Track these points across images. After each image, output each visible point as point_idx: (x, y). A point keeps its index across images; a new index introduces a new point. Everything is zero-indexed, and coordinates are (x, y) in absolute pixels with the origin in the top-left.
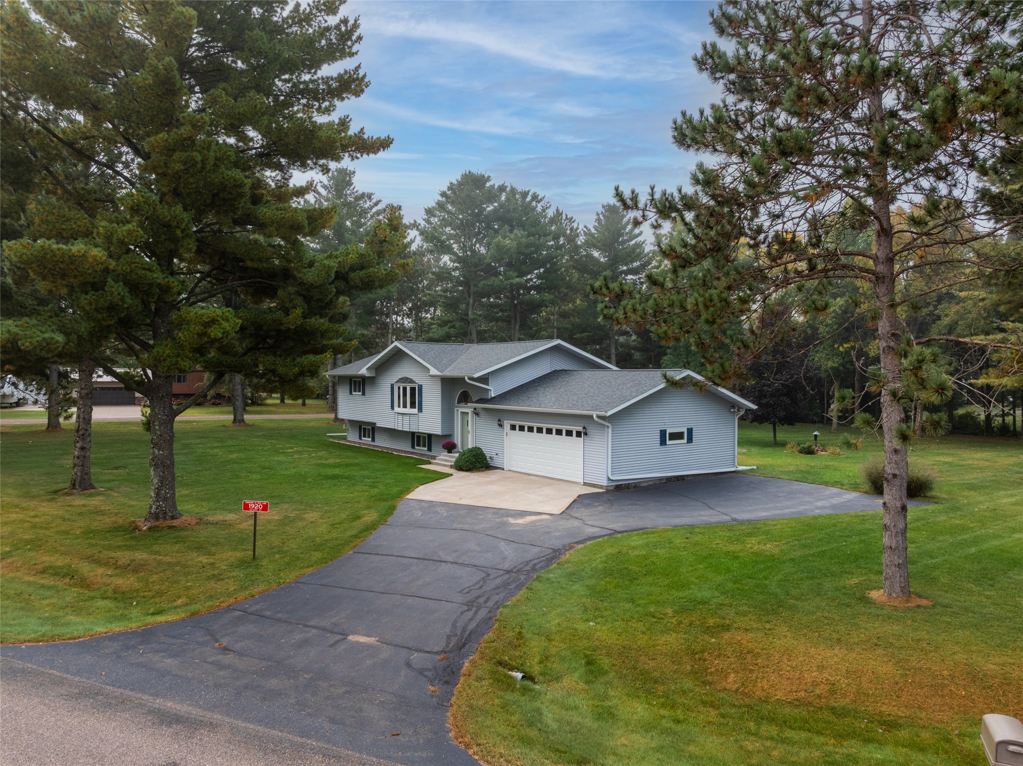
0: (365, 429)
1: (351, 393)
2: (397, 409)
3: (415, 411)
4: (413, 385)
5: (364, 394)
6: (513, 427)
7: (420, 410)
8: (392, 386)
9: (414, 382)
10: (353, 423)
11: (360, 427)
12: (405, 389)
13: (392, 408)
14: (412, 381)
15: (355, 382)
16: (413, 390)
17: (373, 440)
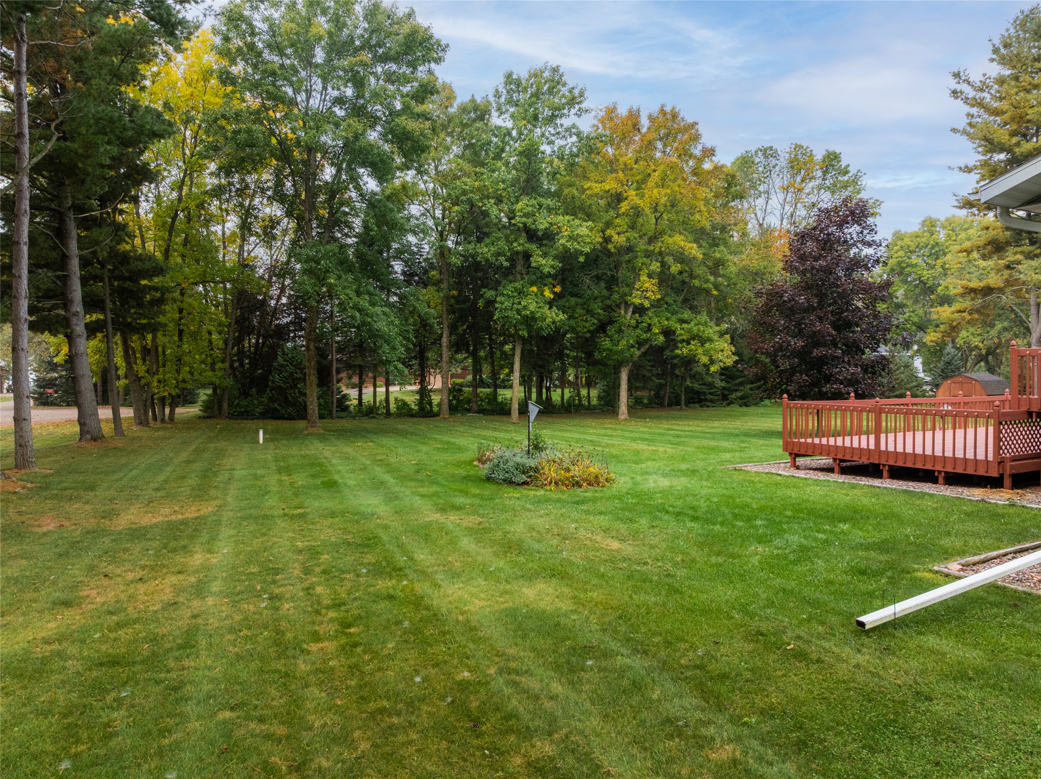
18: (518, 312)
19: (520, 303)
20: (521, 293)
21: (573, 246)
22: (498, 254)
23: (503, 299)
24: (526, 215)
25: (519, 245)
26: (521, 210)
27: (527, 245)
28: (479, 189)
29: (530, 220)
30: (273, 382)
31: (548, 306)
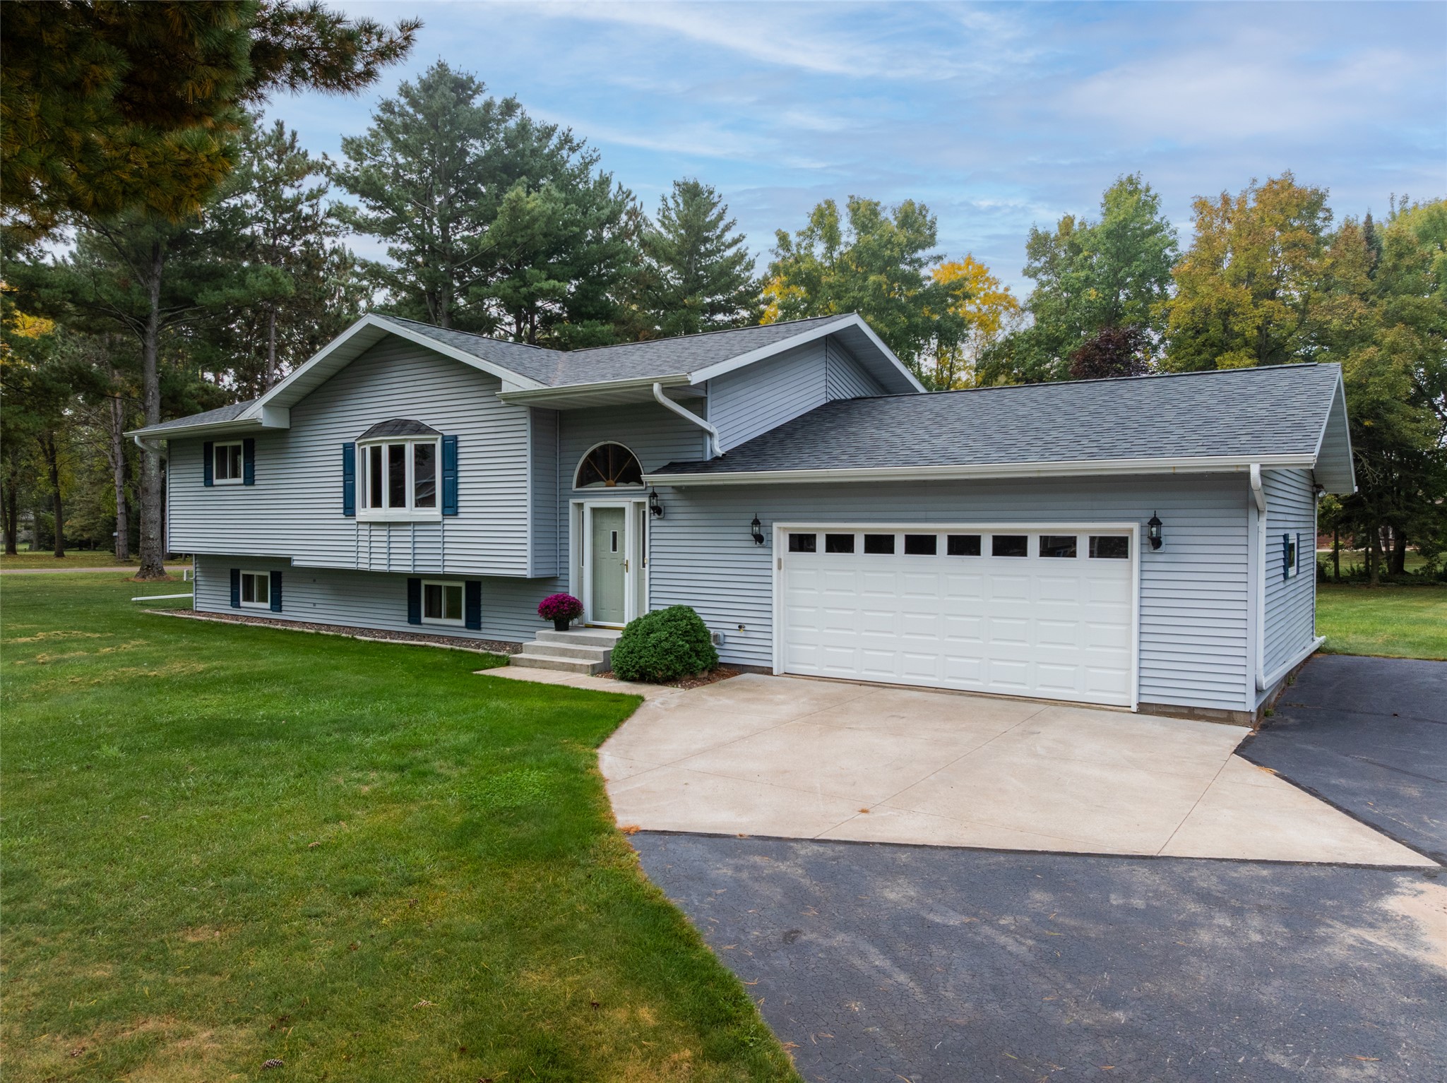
0: (248, 579)
1: (208, 482)
2: (365, 513)
3: (434, 513)
4: (423, 439)
5: (250, 480)
6: (802, 543)
7: (451, 508)
8: (348, 452)
9: (428, 430)
10: (210, 563)
11: (234, 575)
12: (397, 454)
13: (349, 510)
14: (419, 428)
15: (222, 451)
16: (424, 453)
17: (277, 605)
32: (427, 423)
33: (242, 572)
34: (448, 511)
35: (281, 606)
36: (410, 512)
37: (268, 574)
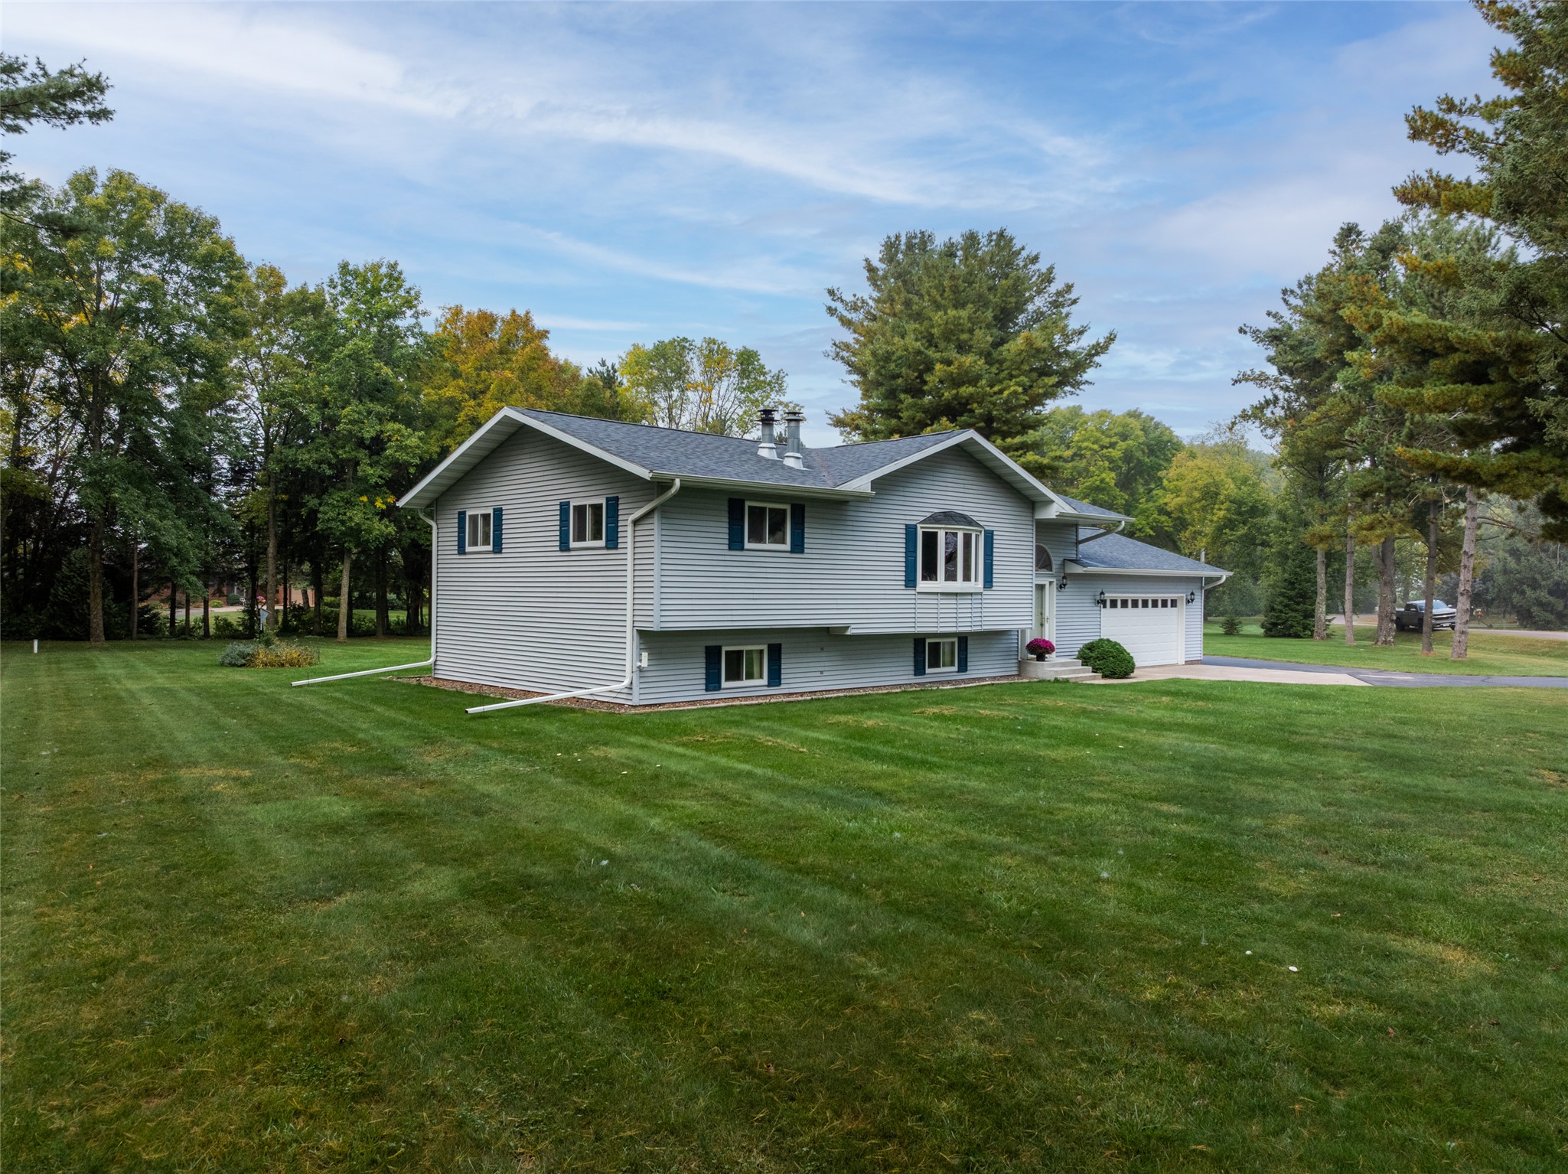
0: (735, 655)
1: (737, 546)
2: (922, 586)
3: (976, 586)
4: (971, 530)
7: (988, 582)
8: (910, 531)
9: (975, 524)
11: (712, 656)
13: (910, 582)
14: (967, 521)
15: (757, 511)
17: (775, 680)
18: (343, 522)
19: (345, 514)
20: (348, 503)
21: (403, 457)
22: (319, 462)
23: (326, 508)
24: (353, 422)
25: (345, 452)
26: (345, 416)
27: (354, 453)
28: (299, 393)
29: (356, 428)
30: (56, 596)
31: (378, 518)
32: (975, 518)
33: (724, 649)
34: (988, 585)
35: (780, 679)
36: (959, 585)
37: (765, 648)
